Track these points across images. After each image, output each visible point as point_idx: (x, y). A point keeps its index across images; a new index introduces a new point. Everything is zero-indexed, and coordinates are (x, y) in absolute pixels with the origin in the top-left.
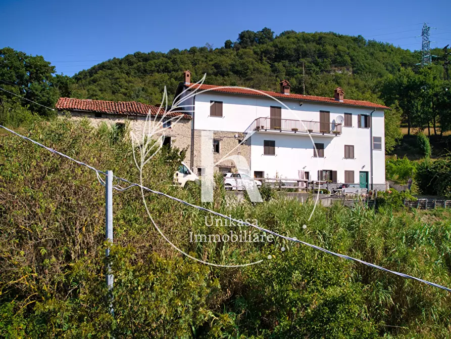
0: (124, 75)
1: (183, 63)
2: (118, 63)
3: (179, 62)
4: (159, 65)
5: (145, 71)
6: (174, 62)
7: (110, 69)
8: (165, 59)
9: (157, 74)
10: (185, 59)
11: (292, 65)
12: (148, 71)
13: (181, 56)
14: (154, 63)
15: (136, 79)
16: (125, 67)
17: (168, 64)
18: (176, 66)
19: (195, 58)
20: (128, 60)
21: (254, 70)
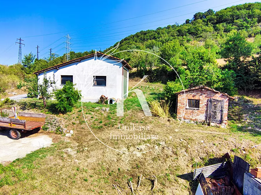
0: (134, 42)
1: (163, 33)
2: (132, 37)
3: (161, 34)
4: (151, 36)
5: (144, 39)
6: (159, 34)
7: (129, 40)
8: (154, 33)
9: (149, 40)
10: (164, 32)
11: (228, 25)
12: (146, 40)
13: (162, 30)
14: (149, 35)
15: (140, 43)
16: (135, 38)
17: (155, 35)
18: (159, 35)
19: (169, 30)
20: (137, 35)
21: (202, 31)
